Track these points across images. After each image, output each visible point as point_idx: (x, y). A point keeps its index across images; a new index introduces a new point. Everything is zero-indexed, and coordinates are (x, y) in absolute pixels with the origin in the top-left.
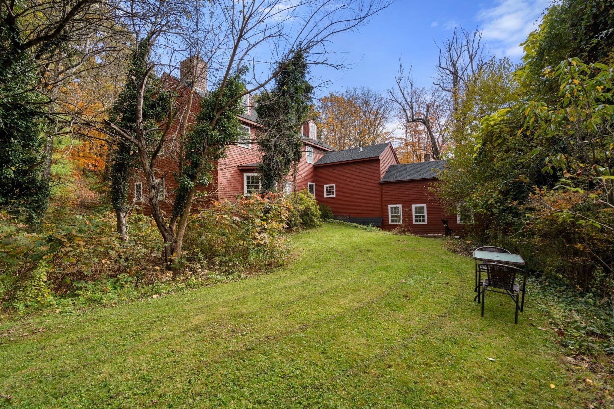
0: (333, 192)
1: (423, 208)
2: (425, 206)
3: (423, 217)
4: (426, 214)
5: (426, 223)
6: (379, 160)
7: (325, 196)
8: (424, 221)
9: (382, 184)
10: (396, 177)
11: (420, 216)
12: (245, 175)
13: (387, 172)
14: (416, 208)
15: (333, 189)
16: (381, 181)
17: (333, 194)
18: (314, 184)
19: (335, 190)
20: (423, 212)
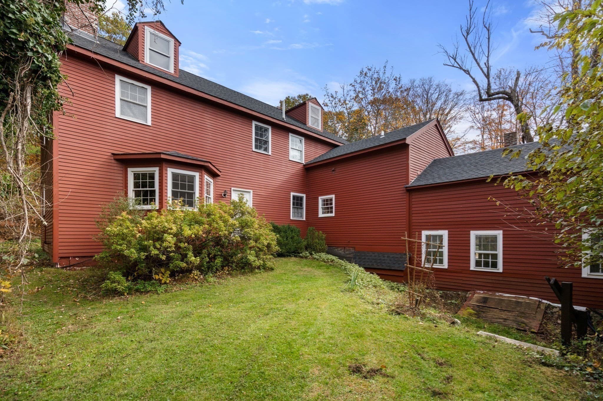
0: (332, 208)
1: (494, 239)
2: (499, 234)
3: (495, 256)
4: (500, 251)
5: (501, 270)
6: (406, 146)
7: (321, 215)
8: (494, 265)
9: (411, 191)
10: (439, 178)
11: (487, 256)
12: (131, 172)
13: (425, 171)
14: (479, 238)
15: (331, 204)
16: (410, 184)
17: (332, 212)
18: (304, 196)
19: (334, 205)
20: (495, 248)
